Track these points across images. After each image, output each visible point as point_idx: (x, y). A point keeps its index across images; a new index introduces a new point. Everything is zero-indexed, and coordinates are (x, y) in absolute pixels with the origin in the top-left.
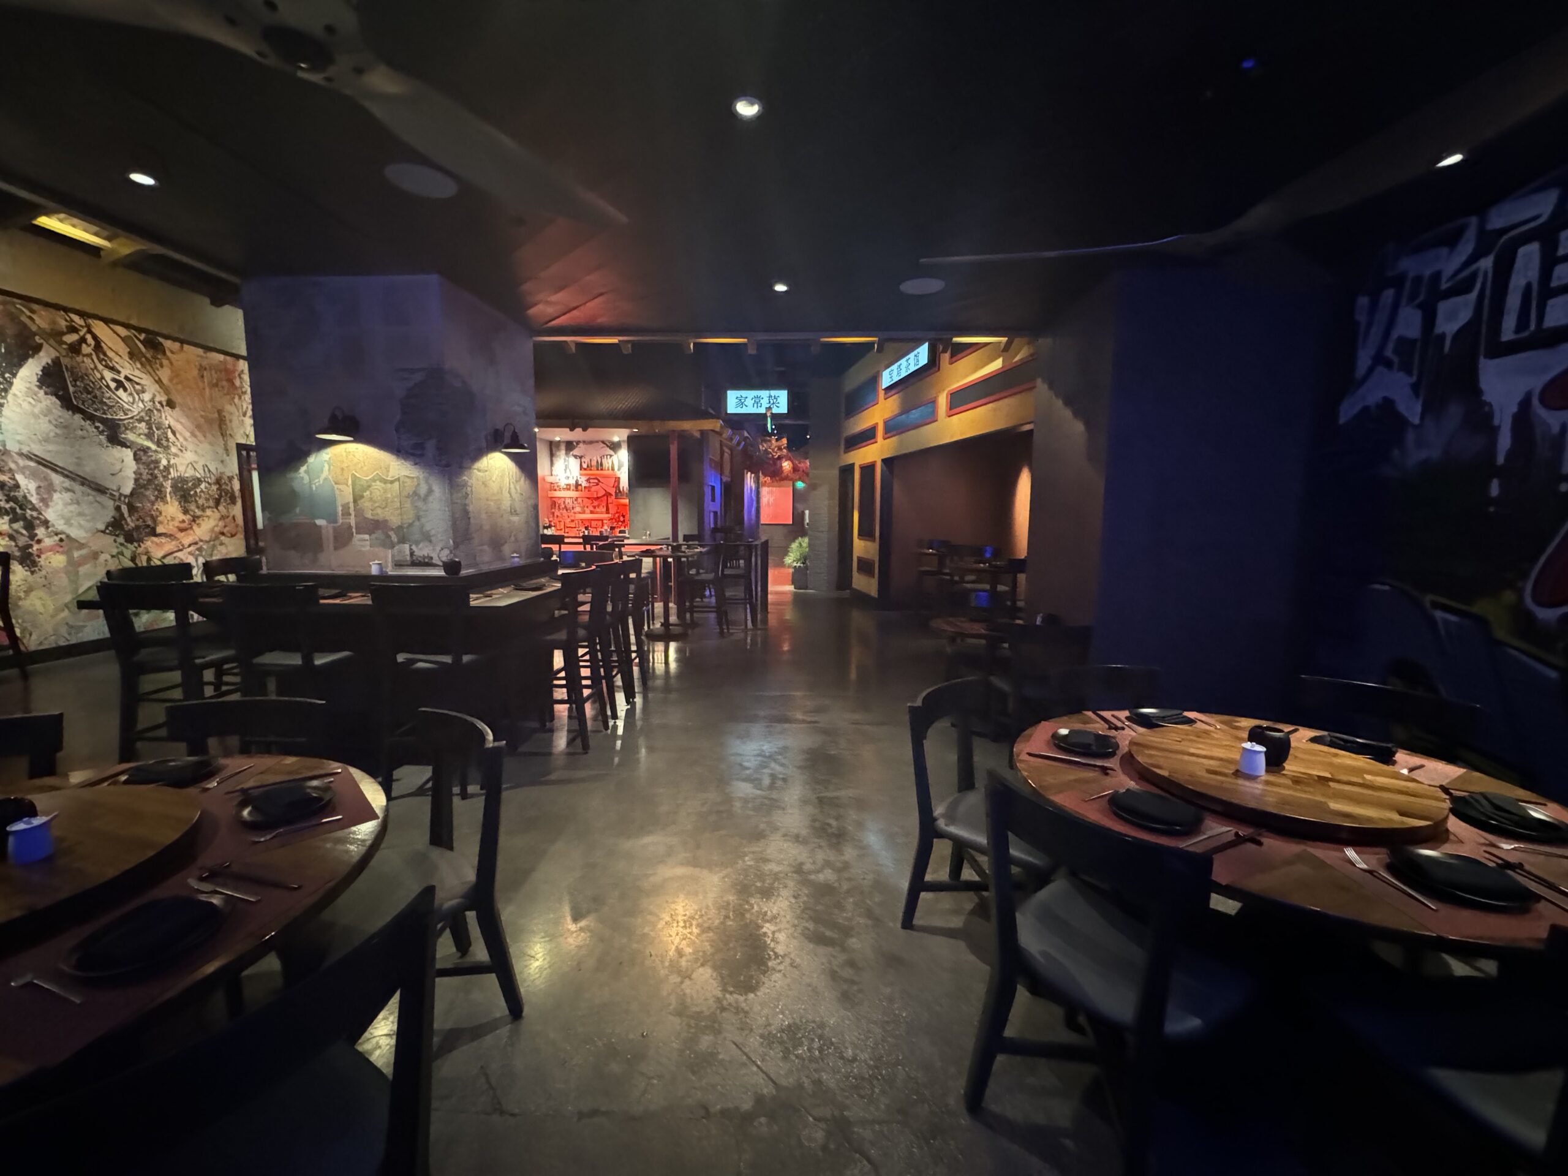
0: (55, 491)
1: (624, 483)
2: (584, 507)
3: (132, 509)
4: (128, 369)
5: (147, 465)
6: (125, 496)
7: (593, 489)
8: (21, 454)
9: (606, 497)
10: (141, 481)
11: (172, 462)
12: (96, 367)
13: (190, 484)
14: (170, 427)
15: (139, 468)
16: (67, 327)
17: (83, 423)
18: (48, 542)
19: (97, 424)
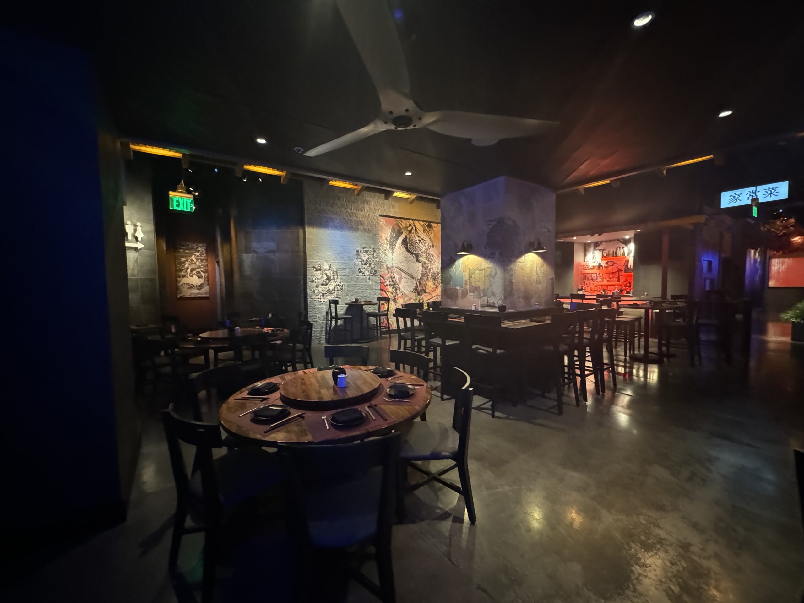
0: (402, 278)
1: (631, 263)
2: (603, 278)
3: (420, 284)
4: (423, 236)
5: (425, 268)
6: (419, 279)
7: (609, 268)
8: (396, 267)
9: (618, 272)
10: (423, 274)
11: (432, 266)
12: (415, 237)
13: (436, 274)
14: (432, 254)
15: (423, 270)
16: (409, 225)
17: (410, 256)
18: (400, 295)
19: (414, 256)
